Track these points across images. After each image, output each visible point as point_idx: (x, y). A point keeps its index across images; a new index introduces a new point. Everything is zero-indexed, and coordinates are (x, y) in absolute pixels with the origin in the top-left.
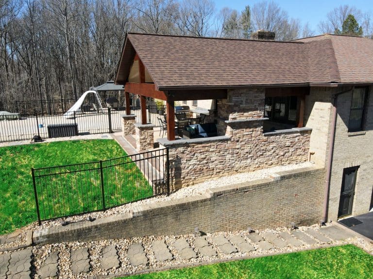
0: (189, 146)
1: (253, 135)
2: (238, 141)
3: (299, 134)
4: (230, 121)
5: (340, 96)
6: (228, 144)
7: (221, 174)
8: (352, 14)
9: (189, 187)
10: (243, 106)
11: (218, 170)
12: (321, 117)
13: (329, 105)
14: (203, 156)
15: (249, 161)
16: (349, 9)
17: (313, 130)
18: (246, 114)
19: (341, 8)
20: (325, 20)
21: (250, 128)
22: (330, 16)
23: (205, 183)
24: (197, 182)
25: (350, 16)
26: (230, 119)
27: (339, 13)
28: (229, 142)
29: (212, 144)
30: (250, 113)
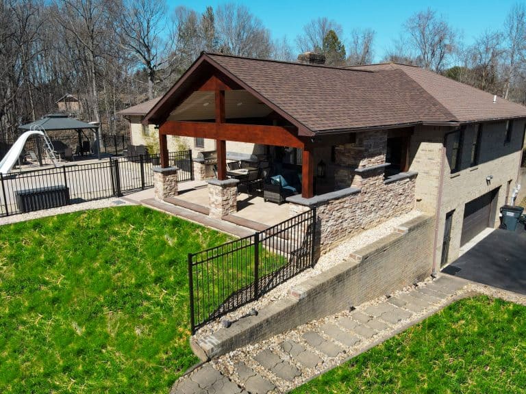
0: (328, 204)
1: (377, 184)
2: (365, 193)
3: (408, 180)
4: (360, 169)
5: (450, 135)
6: (358, 197)
7: (351, 234)
8: (332, 29)
9: (327, 254)
10: (371, 150)
11: (350, 230)
12: (429, 159)
13: (440, 145)
14: (339, 214)
15: (373, 215)
16: (328, 23)
17: (419, 173)
18: (373, 160)
19: (319, 21)
20: (303, 34)
21: (375, 176)
22: (307, 29)
23: (340, 248)
24: (333, 246)
25: (331, 32)
26: (359, 167)
27: (317, 26)
28: (359, 195)
29: (347, 198)
30: (376, 158)
